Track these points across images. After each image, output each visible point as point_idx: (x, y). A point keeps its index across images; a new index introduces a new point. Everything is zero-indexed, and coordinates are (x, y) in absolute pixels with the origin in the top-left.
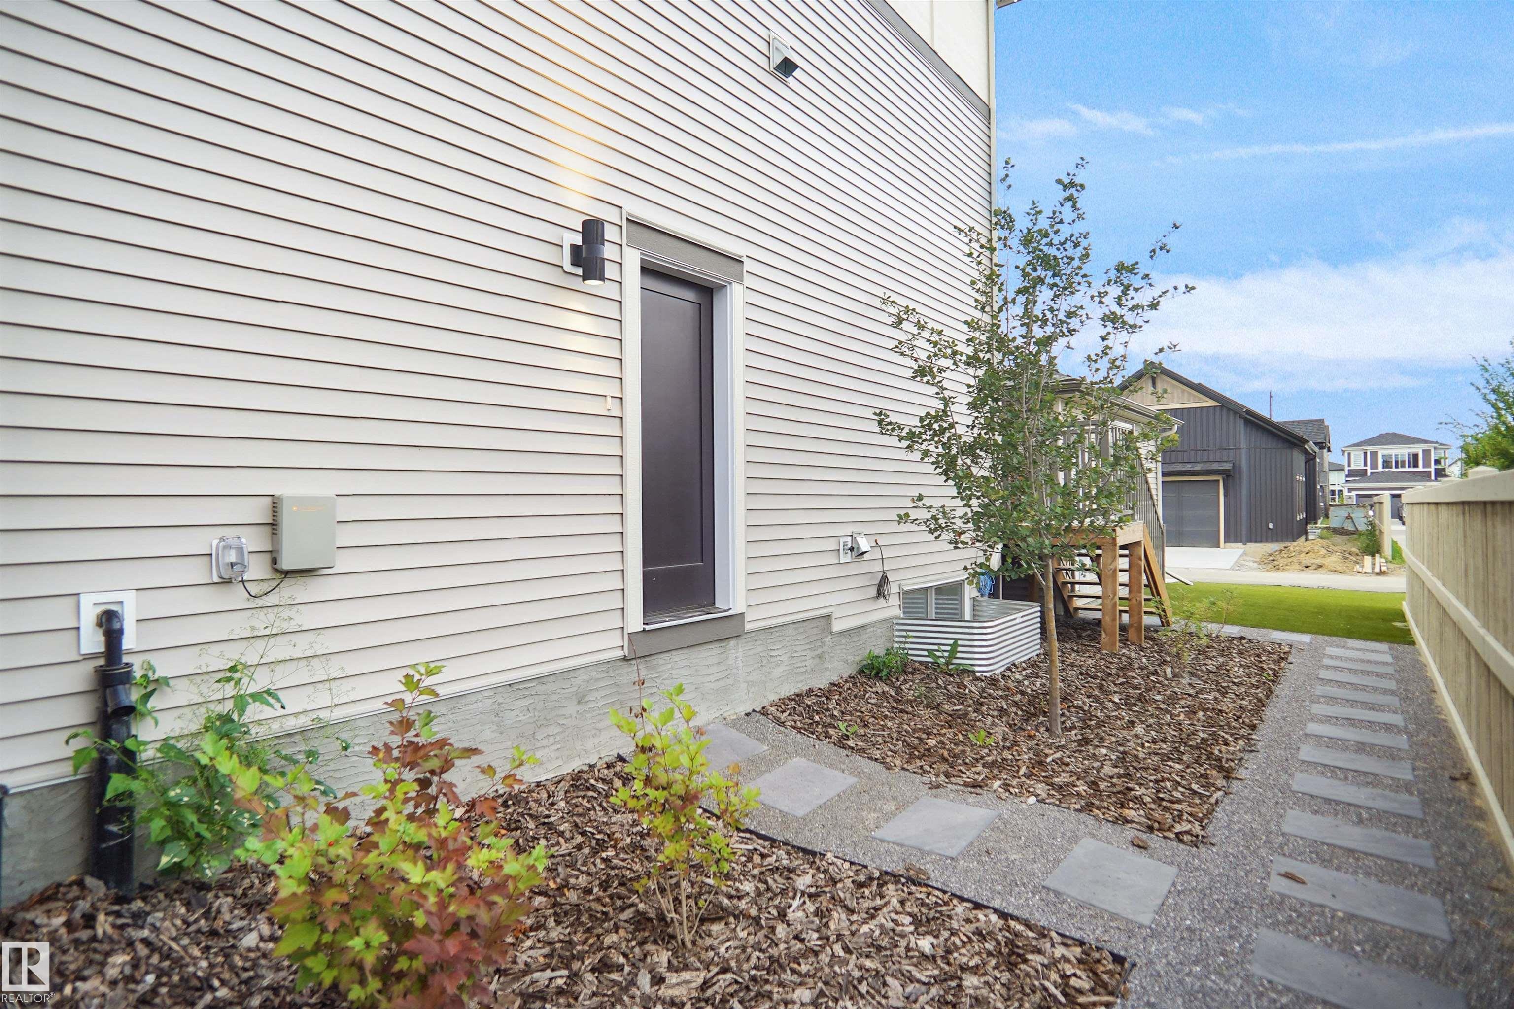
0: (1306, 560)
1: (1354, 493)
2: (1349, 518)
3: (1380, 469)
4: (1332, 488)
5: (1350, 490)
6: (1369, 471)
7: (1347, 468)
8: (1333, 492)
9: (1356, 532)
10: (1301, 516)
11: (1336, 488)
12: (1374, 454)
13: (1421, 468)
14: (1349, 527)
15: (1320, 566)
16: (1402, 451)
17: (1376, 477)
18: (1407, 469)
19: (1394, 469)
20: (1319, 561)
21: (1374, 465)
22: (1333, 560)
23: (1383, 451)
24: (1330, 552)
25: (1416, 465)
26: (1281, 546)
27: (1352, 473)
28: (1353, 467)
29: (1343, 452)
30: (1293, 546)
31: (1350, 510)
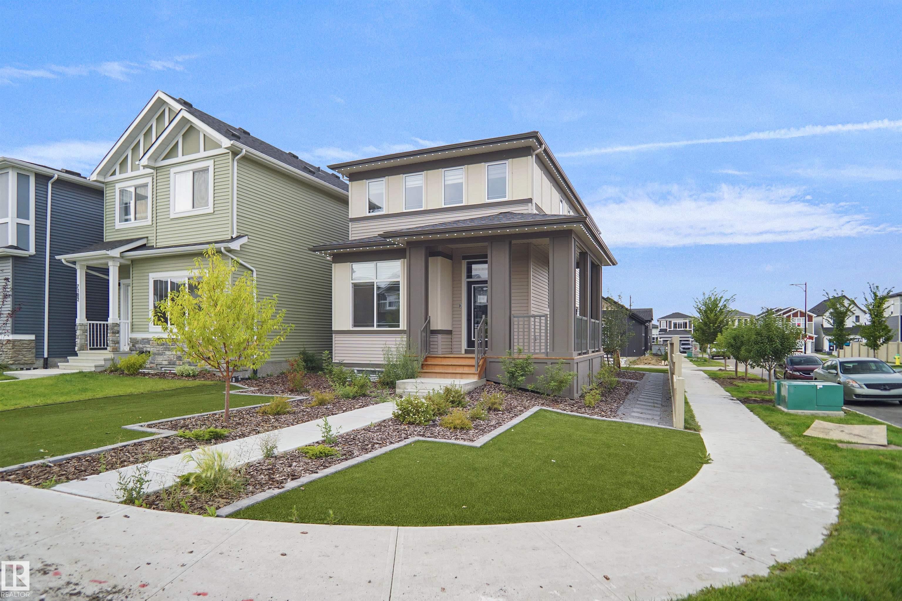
0: (646, 362)
1: (662, 339)
2: (659, 349)
3: (672, 329)
4: (653, 336)
5: (660, 338)
6: (668, 330)
7: (659, 328)
8: (654, 338)
9: (661, 355)
10: (643, 348)
11: (655, 336)
12: (670, 322)
13: (688, 329)
14: (659, 353)
15: (650, 363)
16: (681, 321)
17: (671, 332)
18: (683, 329)
19: (678, 329)
20: (649, 362)
21: (670, 327)
22: (653, 362)
23: (674, 321)
24: (653, 359)
25: (686, 328)
26: (638, 358)
27: (661, 330)
28: (662, 328)
29: (658, 321)
30: (641, 357)
31: (659, 346)
